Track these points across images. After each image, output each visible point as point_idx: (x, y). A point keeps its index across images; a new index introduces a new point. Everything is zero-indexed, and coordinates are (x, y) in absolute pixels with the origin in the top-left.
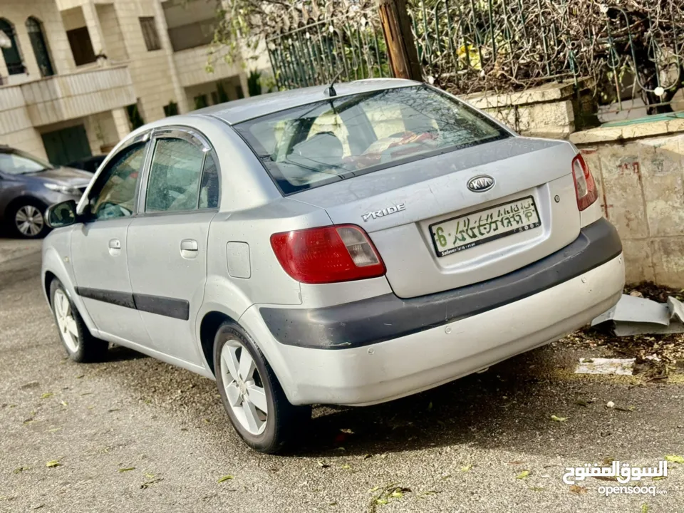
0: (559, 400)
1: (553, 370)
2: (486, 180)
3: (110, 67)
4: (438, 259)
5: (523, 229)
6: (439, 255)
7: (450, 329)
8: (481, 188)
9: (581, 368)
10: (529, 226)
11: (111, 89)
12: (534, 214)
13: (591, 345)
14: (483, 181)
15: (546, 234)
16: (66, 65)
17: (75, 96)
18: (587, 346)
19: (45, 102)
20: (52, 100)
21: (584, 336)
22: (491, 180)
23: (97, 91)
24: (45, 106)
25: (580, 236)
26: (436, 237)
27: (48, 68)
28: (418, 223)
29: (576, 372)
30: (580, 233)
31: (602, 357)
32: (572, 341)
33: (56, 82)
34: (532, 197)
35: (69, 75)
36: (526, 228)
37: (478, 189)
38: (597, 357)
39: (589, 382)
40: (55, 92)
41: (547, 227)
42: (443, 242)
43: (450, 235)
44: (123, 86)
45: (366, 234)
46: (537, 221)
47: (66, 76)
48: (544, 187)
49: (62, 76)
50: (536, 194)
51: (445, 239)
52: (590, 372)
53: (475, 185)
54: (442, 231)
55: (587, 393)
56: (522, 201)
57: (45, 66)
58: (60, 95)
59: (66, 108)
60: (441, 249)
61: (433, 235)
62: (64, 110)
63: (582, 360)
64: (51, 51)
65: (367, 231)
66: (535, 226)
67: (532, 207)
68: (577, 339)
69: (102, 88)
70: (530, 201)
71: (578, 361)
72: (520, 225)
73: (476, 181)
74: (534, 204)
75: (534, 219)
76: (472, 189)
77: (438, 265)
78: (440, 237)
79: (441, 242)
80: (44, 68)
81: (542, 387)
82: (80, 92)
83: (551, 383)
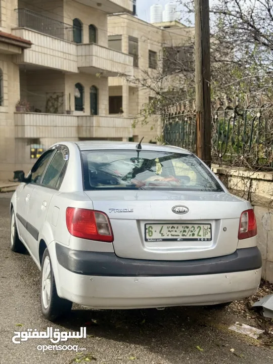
0: (209, 340)
1: (219, 323)
2: (184, 208)
3: (128, 117)
4: (145, 242)
5: (200, 240)
6: (146, 240)
7: (137, 280)
8: (179, 212)
9: (233, 327)
10: (204, 239)
11: (121, 128)
12: (209, 234)
13: (248, 317)
14: (181, 209)
15: (213, 246)
16: (104, 112)
17: (102, 127)
18: (245, 317)
19: (87, 127)
20: (90, 127)
21: (247, 311)
22: (187, 210)
23: (114, 127)
24: (86, 129)
25: (235, 253)
26: (147, 231)
27: (95, 111)
28: (138, 221)
29: (229, 328)
30: (236, 251)
31: (248, 325)
32: (240, 312)
33: (95, 118)
34: (210, 224)
35: (104, 117)
36: (202, 239)
37: (177, 212)
38: (245, 324)
39: (232, 335)
40: (92, 123)
41: (215, 242)
42: (150, 234)
43: (156, 231)
44: (128, 128)
45: (108, 219)
46: (210, 238)
47: (102, 117)
48: (219, 221)
49: (100, 116)
50: (213, 224)
51: (152, 233)
52: (236, 331)
53: (177, 210)
54: (152, 228)
55: (226, 341)
56: (204, 225)
57: (94, 110)
58: (94, 125)
59: (96, 131)
60: (148, 237)
61: (146, 229)
62: (94, 132)
63: (237, 323)
64: (98, 104)
65: (109, 217)
66: (208, 240)
67: (209, 230)
68: (243, 311)
69: (117, 126)
70: (209, 226)
71: (235, 323)
72: (199, 237)
73: (178, 208)
74: (211, 228)
75: (208, 236)
76: (174, 211)
77: (143, 245)
78: (149, 231)
79: (149, 234)
80: (93, 111)
81: (206, 330)
82: (105, 126)
83: (212, 330)
